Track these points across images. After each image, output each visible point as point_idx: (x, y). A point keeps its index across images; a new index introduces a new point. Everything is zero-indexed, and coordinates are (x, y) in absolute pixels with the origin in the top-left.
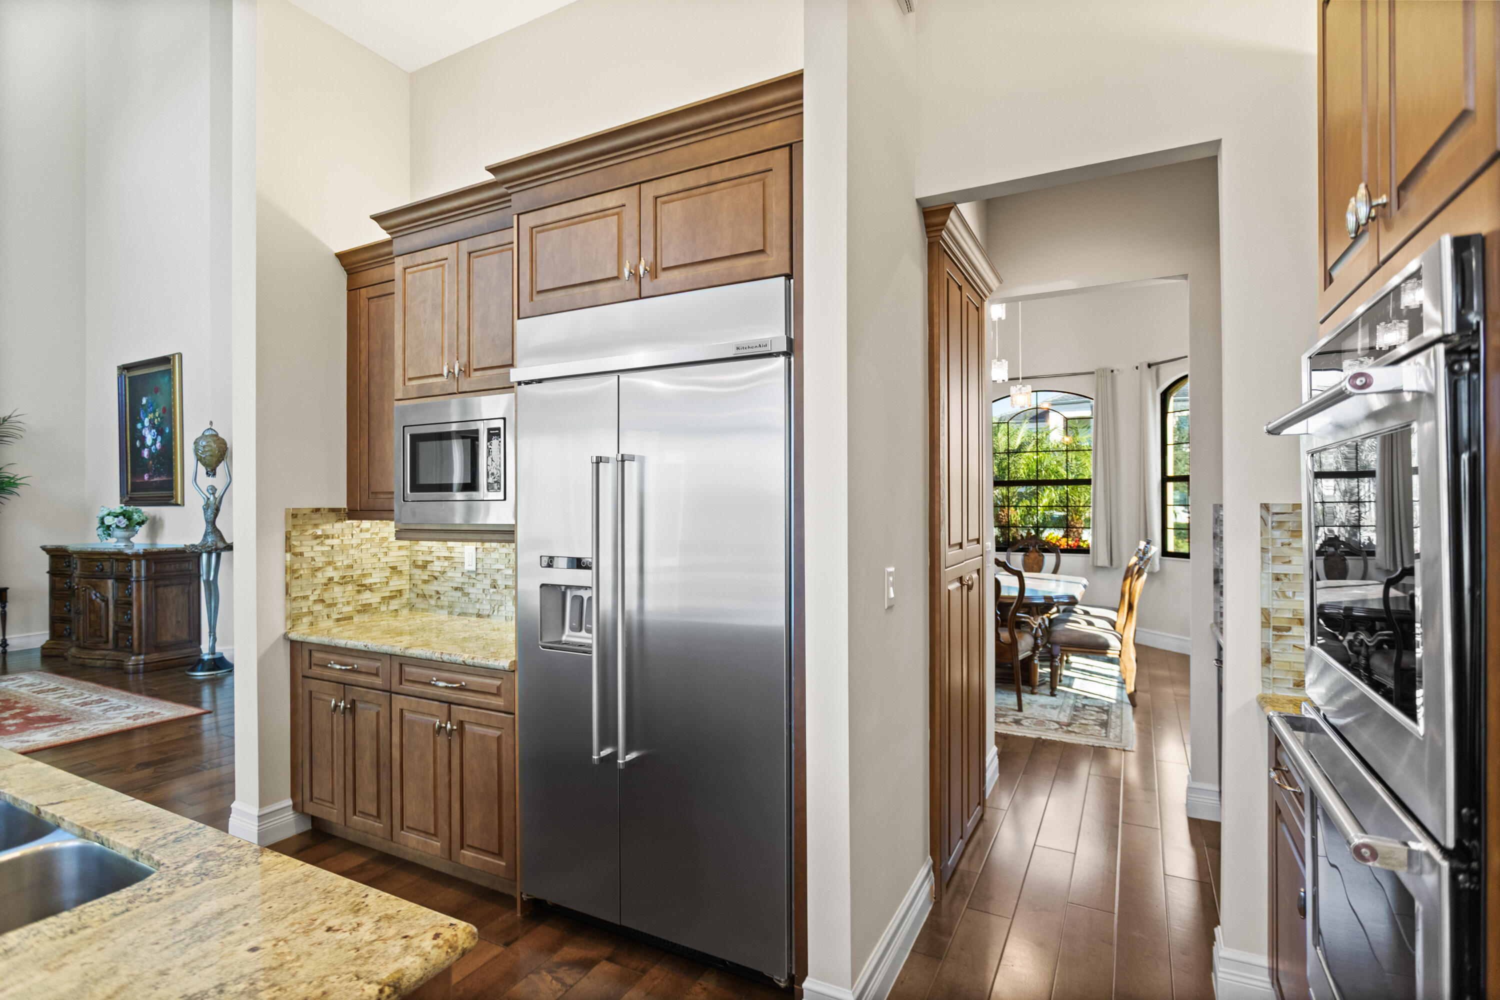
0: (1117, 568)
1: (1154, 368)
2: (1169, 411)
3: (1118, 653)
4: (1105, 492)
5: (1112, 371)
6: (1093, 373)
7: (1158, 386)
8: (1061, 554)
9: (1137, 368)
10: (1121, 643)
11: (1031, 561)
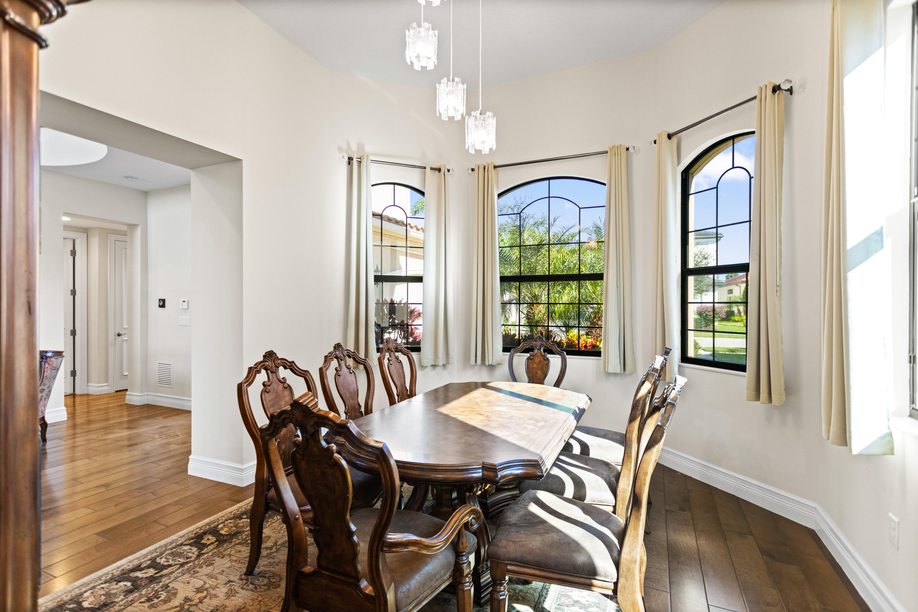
0: (630, 374)
1: (675, 139)
2: (692, 191)
3: (612, 586)
4: (618, 287)
5: (628, 149)
6: (606, 152)
7: (679, 162)
8: (567, 357)
9: (655, 142)
10: (617, 564)
11: (535, 366)
